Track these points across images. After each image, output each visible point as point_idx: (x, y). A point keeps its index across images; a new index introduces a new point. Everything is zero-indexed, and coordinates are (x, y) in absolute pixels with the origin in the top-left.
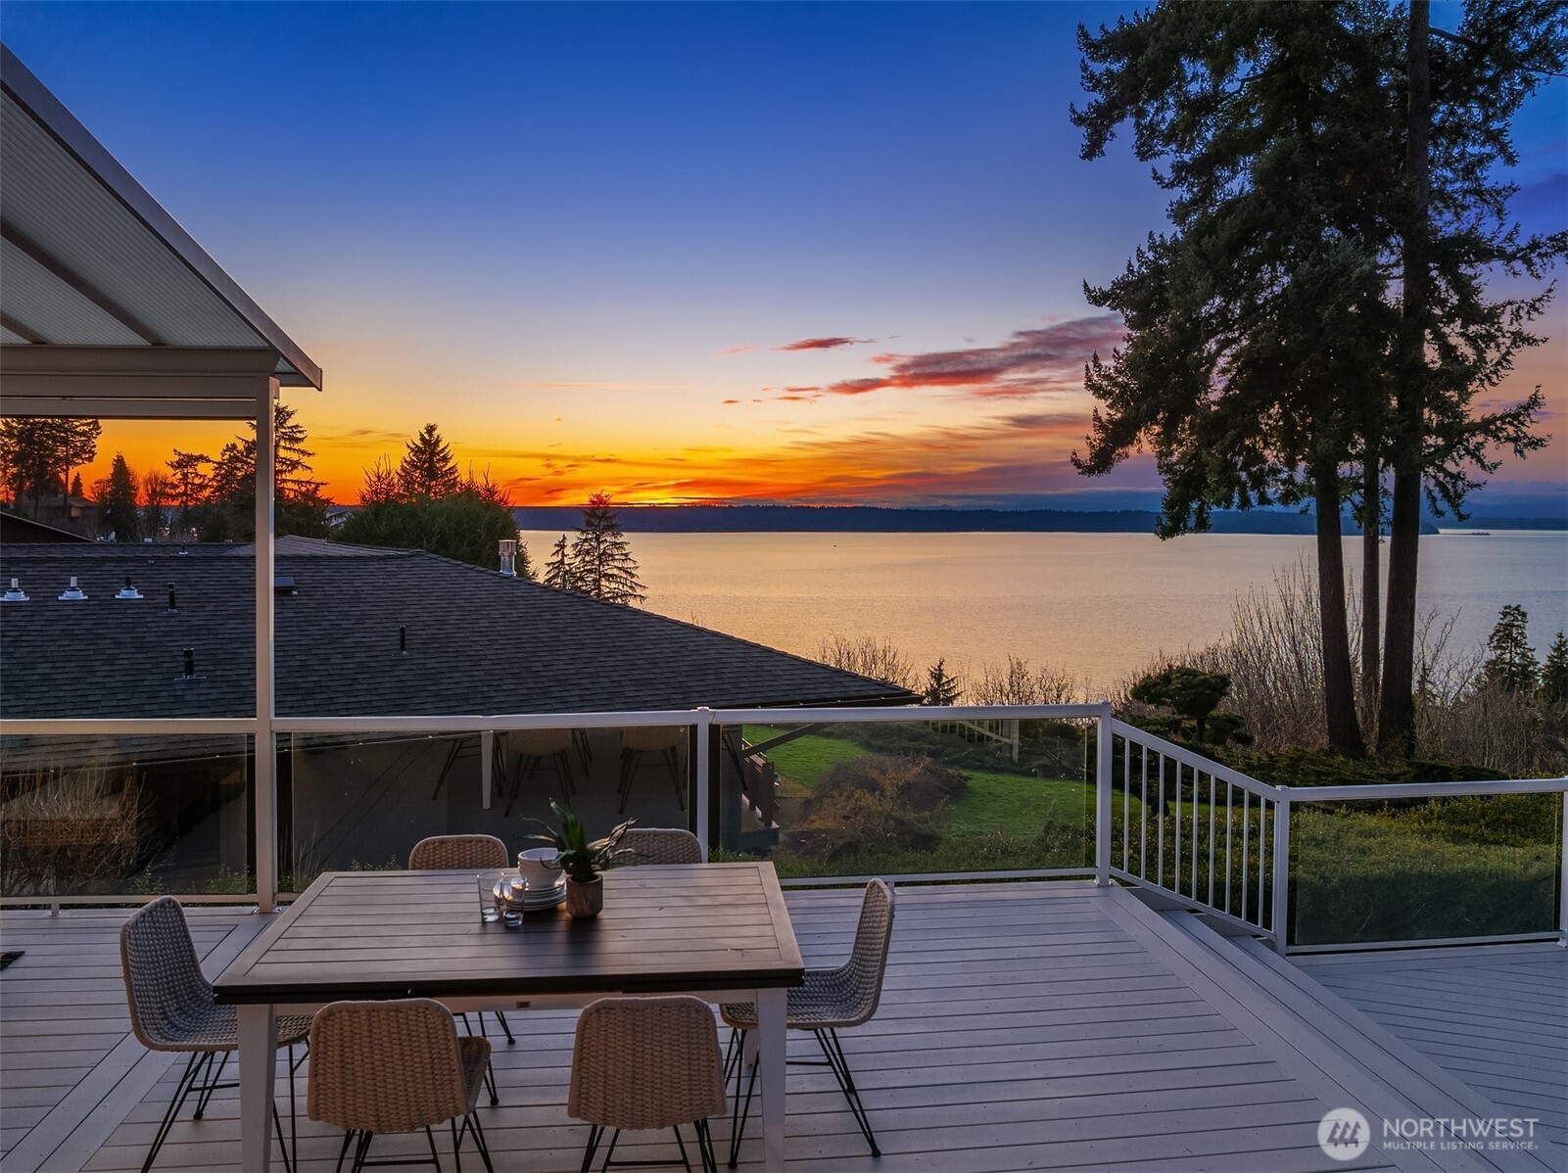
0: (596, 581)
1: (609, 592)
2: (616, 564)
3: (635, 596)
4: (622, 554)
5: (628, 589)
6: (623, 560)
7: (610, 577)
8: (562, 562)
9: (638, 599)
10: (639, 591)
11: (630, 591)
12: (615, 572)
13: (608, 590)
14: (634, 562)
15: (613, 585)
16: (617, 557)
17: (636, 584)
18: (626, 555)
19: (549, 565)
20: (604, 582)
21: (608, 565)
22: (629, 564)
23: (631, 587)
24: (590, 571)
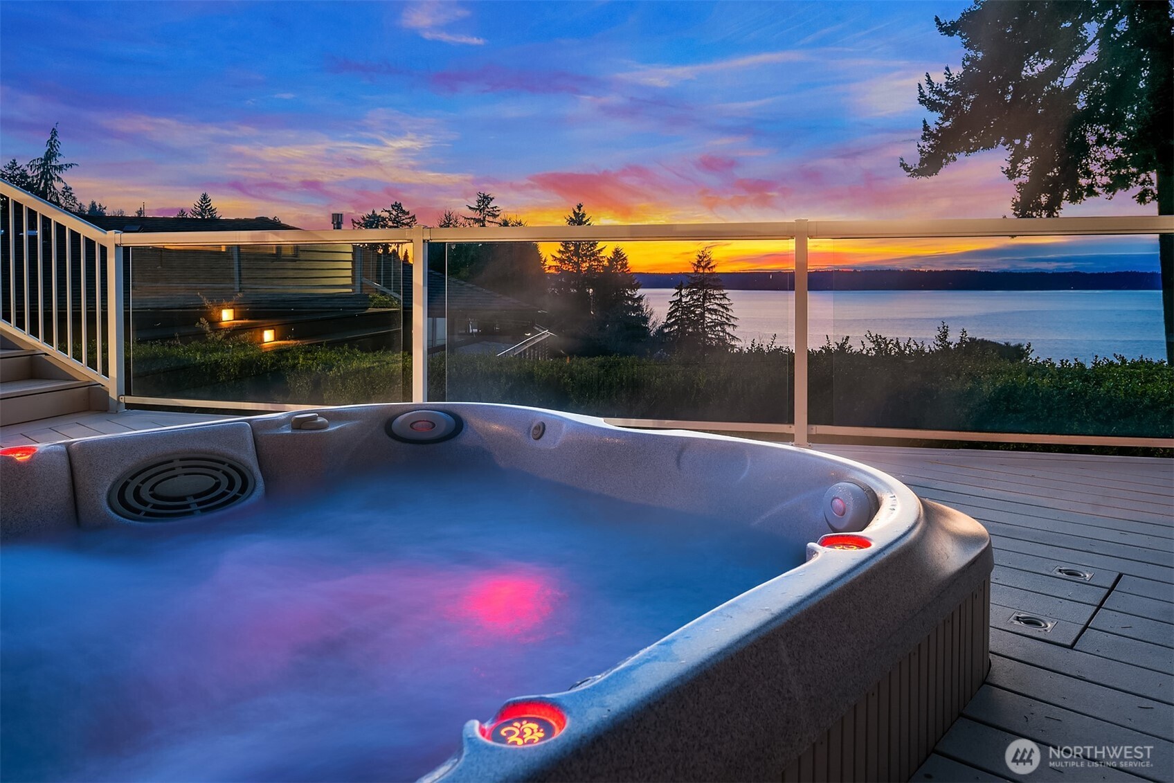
0: (702, 315)
1: (711, 322)
2: (717, 301)
3: (729, 325)
4: (721, 294)
5: (725, 320)
6: (721, 299)
7: (710, 311)
8: (680, 300)
9: (732, 327)
10: (733, 321)
11: (727, 322)
12: (715, 307)
13: (710, 320)
14: (729, 300)
15: (714, 317)
16: (717, 296)
17: (730, 316)
18: (723, 295)
19: (671, 302)
20: (707, 315)
21: (710, 302)
22: (724, 302)
23: (727, 318)
24: (697, 307)
